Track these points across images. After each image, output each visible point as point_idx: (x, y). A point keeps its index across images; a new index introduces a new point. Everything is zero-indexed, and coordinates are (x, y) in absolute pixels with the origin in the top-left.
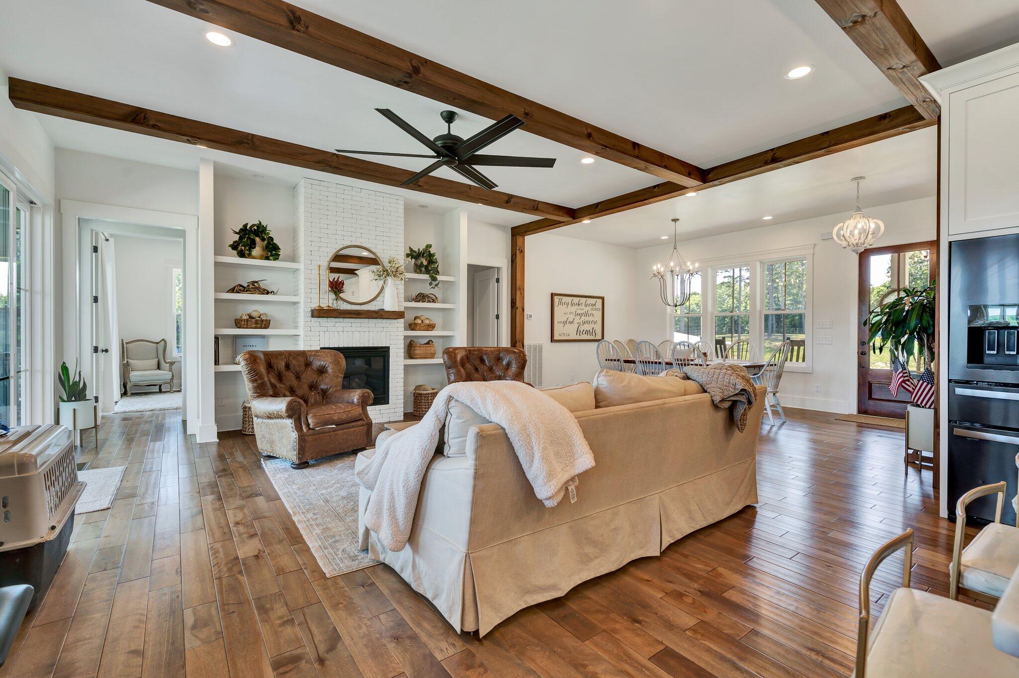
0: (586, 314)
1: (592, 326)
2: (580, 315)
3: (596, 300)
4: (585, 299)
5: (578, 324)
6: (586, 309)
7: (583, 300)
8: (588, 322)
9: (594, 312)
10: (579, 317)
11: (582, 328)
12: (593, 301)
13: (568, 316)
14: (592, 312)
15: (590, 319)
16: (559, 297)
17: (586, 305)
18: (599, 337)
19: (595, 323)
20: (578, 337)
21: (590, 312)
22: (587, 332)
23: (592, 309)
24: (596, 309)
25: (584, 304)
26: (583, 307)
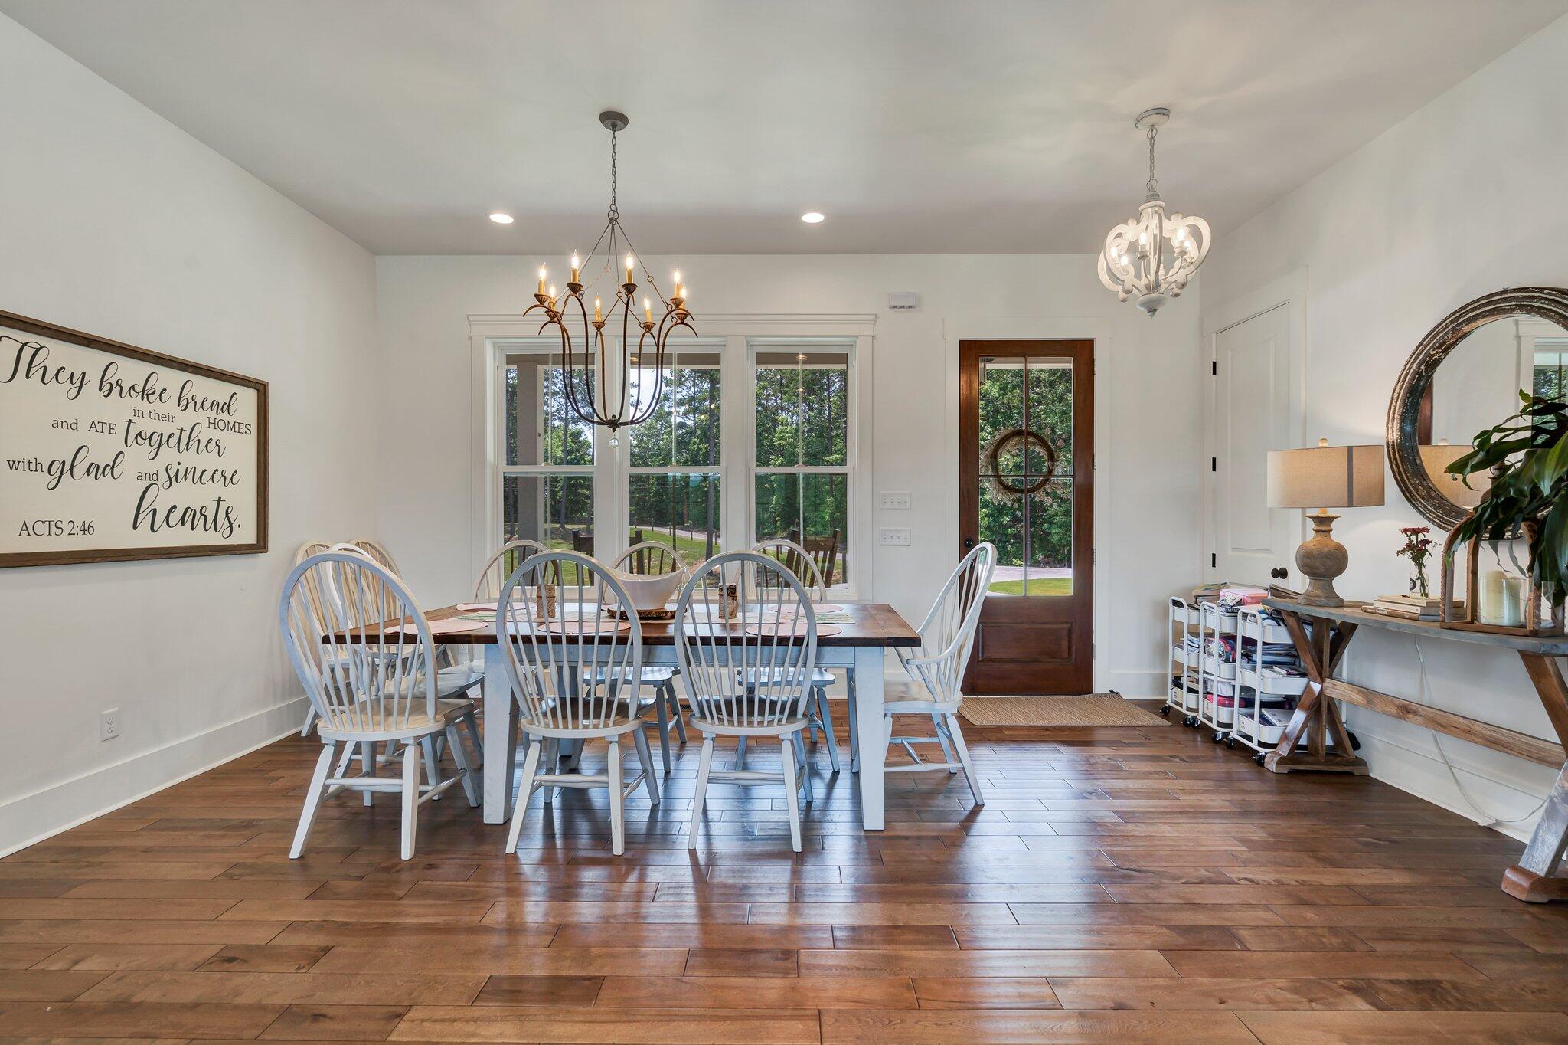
0: (187, 441)
1: (216, 490)
2: (157, 442)
3: (232, 388)
4: (182, 376)
5: (140, 477)
6: (186, 419)
7: (170, 379)
8: (196, 476)
9: (226, 438)
10: (146, 449)
11: (162, 499)
12: (220, 391)
13: (82, 436)
14: (216, 434)
15: (207, 461)
16: (24, 337)
17: (184, 402)
18: (247, 534)
19: (230, 479)
20: (143, 539)
21: (204, 434)
22: (190, 516)
23: (213, 424)
24: (230, 427)
25: (173, 393)
26: (170, 407)
